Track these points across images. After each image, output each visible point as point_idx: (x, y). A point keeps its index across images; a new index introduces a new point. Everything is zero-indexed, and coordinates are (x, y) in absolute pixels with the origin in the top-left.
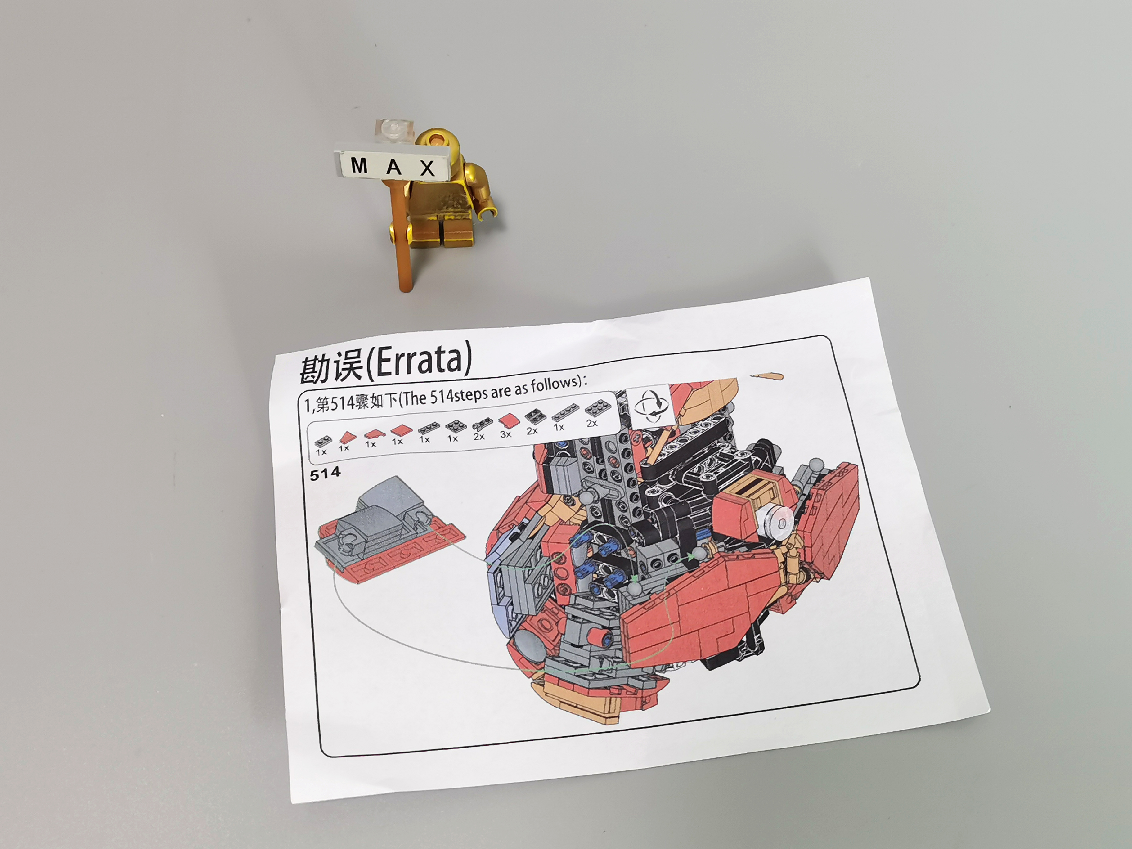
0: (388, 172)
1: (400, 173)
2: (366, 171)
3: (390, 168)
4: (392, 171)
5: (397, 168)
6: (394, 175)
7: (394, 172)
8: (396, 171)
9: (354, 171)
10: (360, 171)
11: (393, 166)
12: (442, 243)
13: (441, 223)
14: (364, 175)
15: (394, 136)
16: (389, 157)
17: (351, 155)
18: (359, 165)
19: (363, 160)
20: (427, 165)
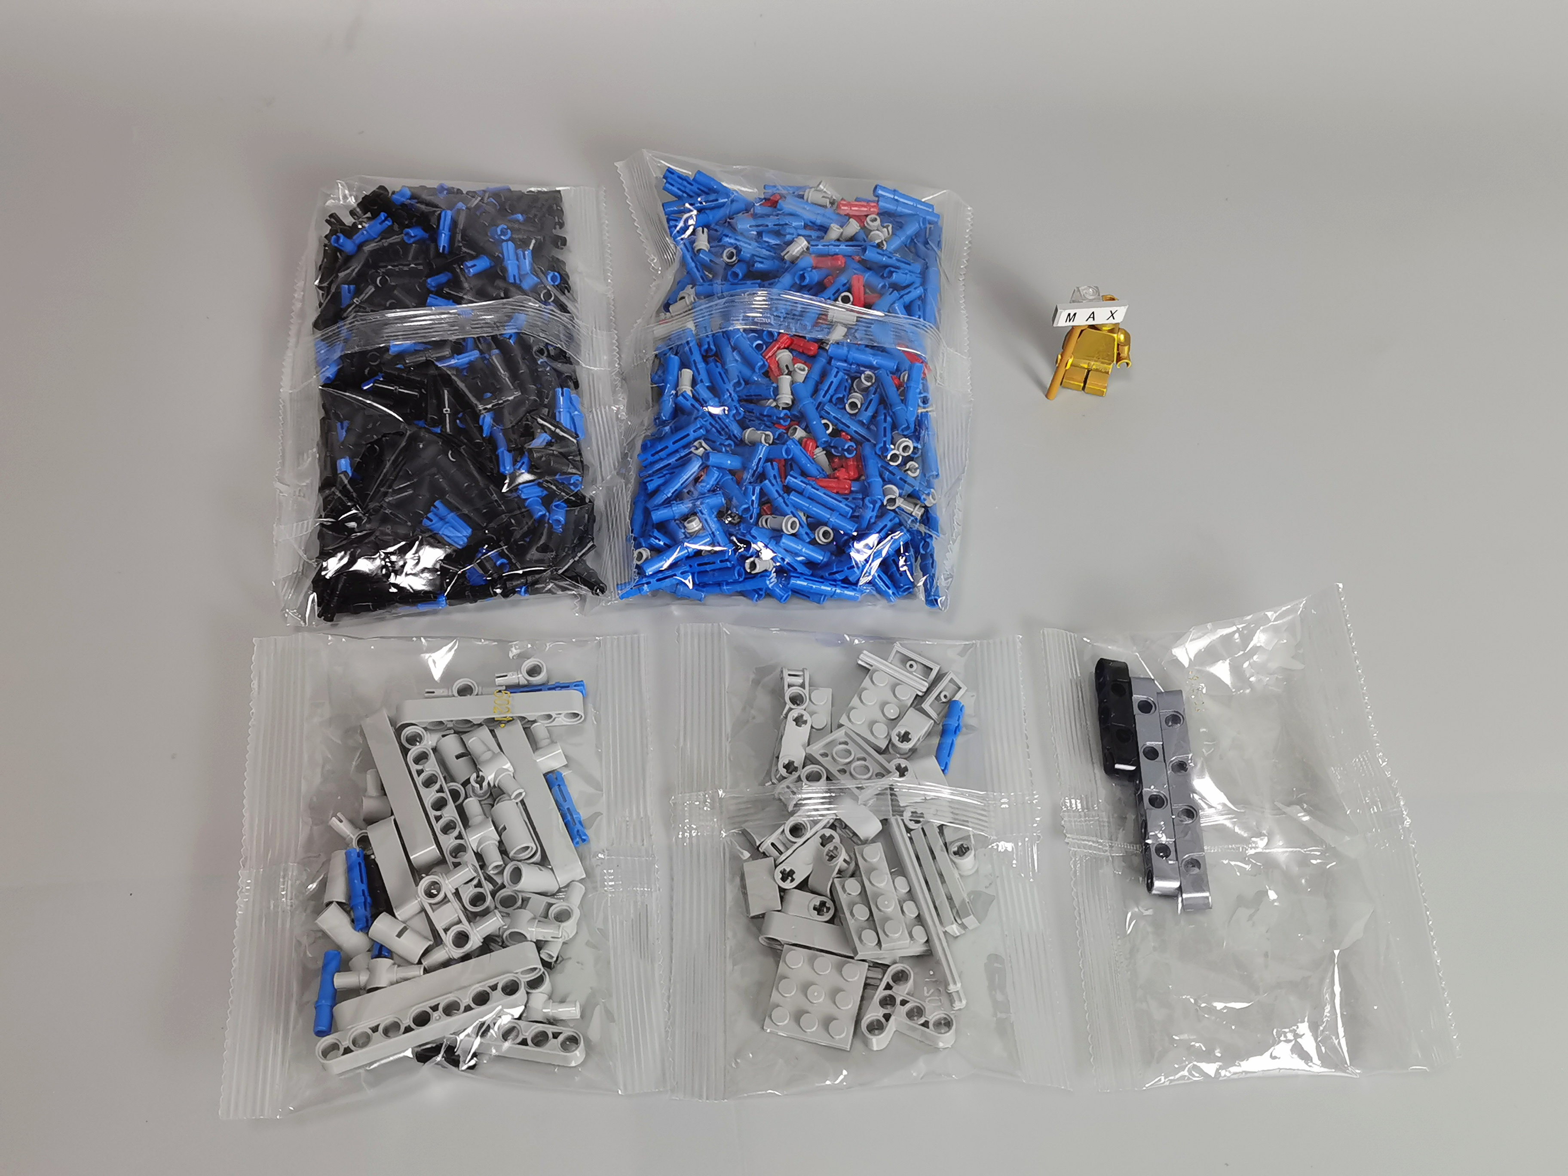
1: (1095, 320)
2: (1073, 321)
3: (1090, 317)
4: (1089, 319)
8: (1092, 319)
9: (1066, 322)
10: (1070, 320)
12: (1084, 388)
13: (1089, 372)
14: (1071, 324)
15: (1091, 298)
16: (1091, 311)
17: (1068, 312)
18: (1072, 317)
19: (1075, 314)
20: (1113, 313)
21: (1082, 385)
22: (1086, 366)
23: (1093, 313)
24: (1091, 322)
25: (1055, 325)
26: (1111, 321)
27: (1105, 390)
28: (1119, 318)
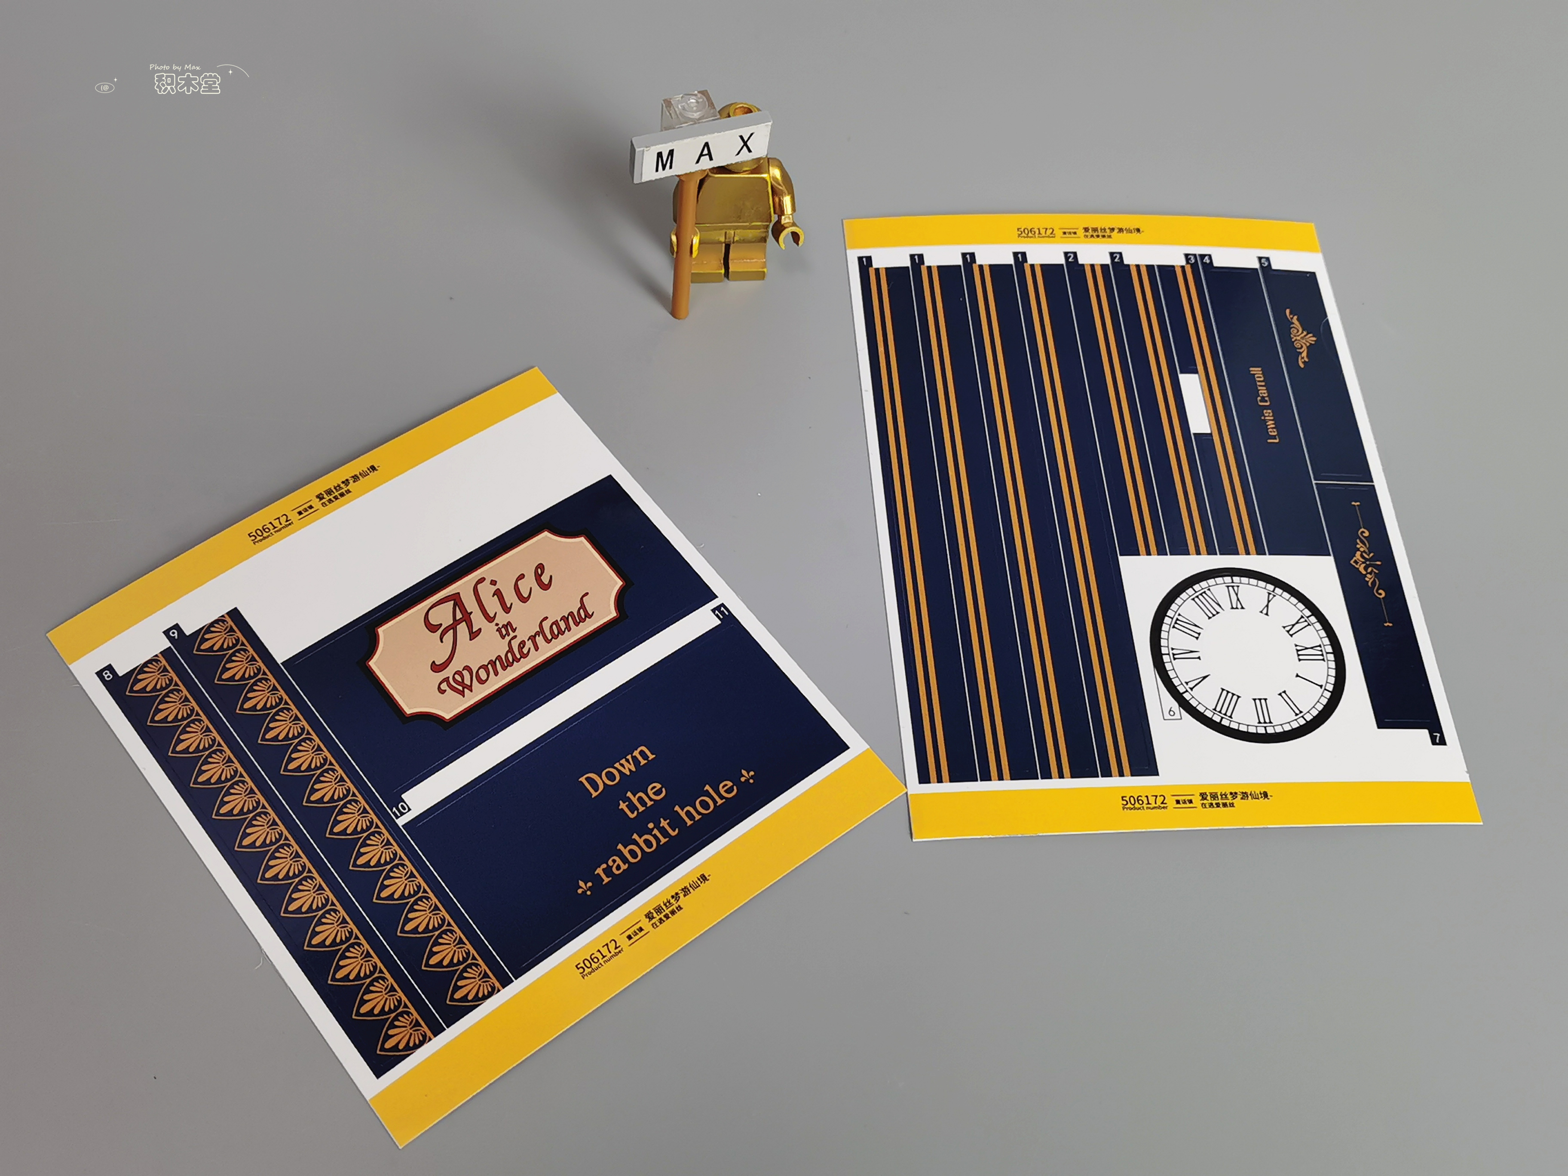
0: (698, 162)
1: (712, 159)
2: (671, 167)
3: (701, 155)
4: (702, 158)
5: (709, 153)
6: (704, 165)
7: (705, 158)
8: (707, 157)
9: (657, 170)
10: (664, 169)
11: (706, 152)
12: (727, 274)
13: (728, 247)
14: (668, 172)
15: (696, 115)
16: (703, 140)
17: (655, 150)
18: (664, 160)
19: (671, 153)
20: (746, 140)
21: (723, 271)
22: (722, 239)
23: (707, 145)
24: (706, 164)
25: (636, 181)
26: (745, 156)
27: (765, 270)
28: (760, 148)
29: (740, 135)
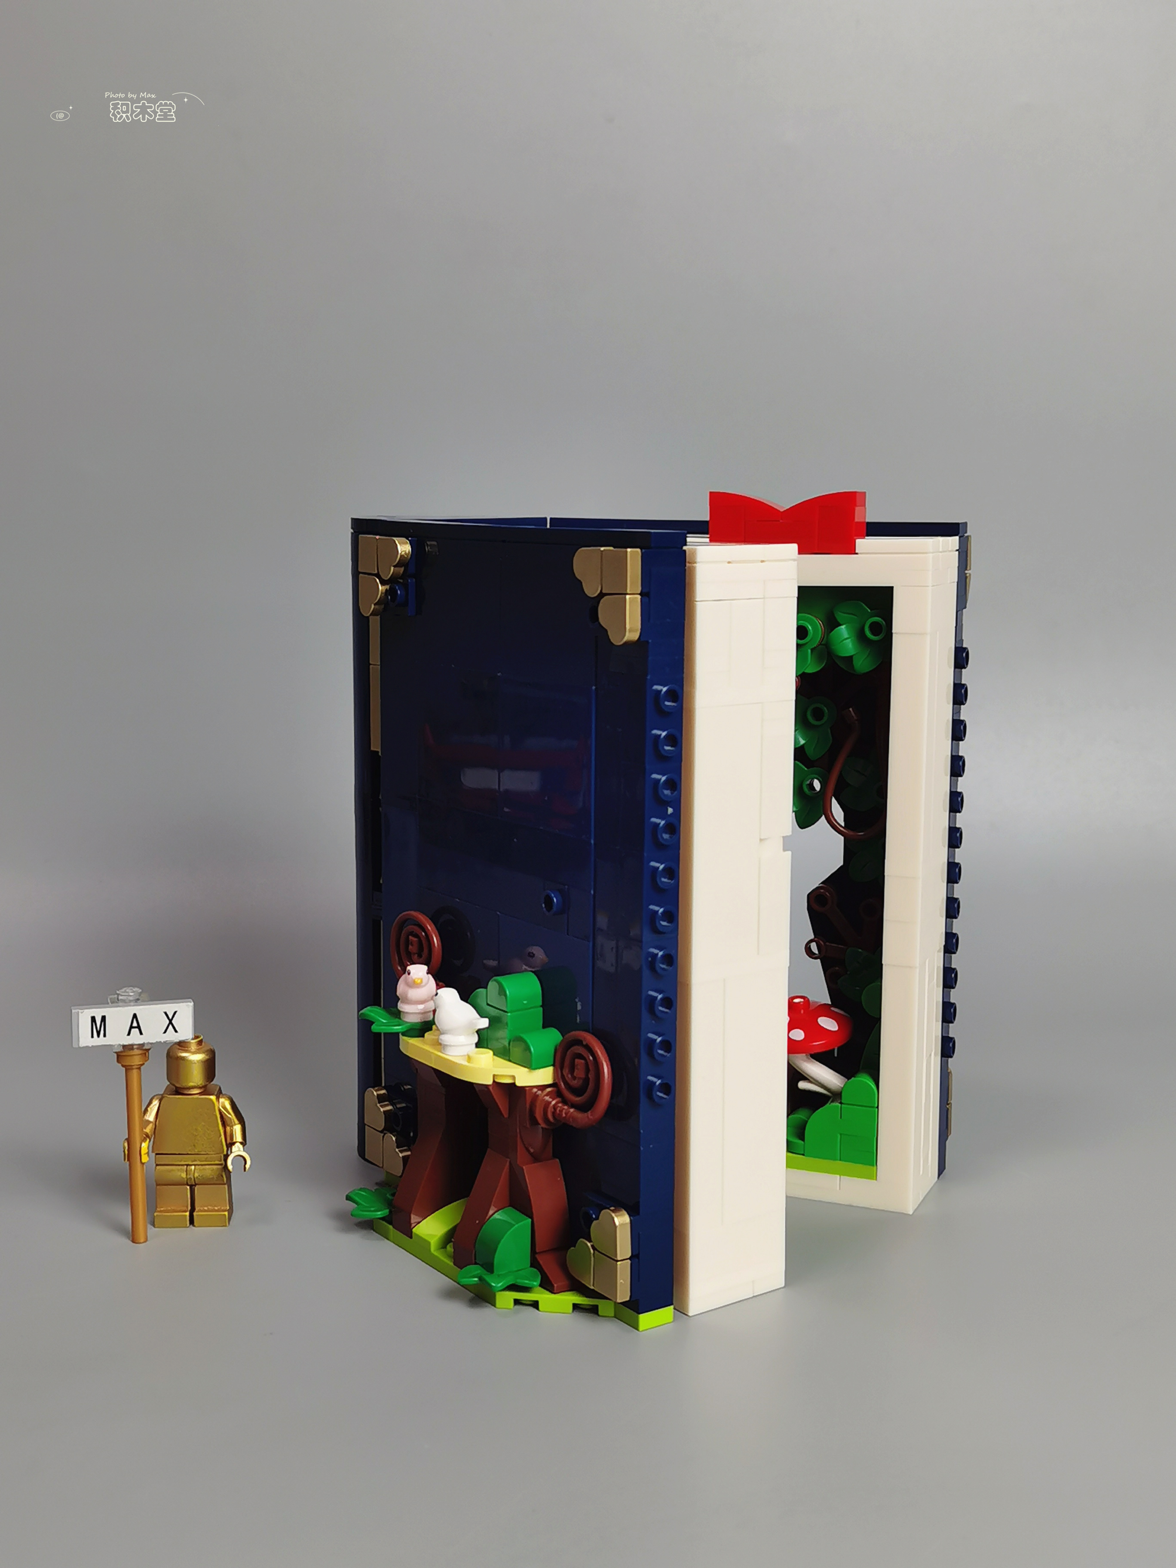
0: (129, 1034)
1: (141, 1033)
2: (105, 1036)
3: (131, 1027)
4: (133, 1030)
5: (139, 1027)
6: (135, 1038)
7: (135, 1031)
8: (137, 1030)
10: (98, 1036)
11: (135, 1024)
14: (102, 1041)
16: (130, 1011)
17: (89, 1014)
18: (99, 1027)
19: (104, 1019)
20: (170, 1017)
23: (135, 1016)
24: (138, 1037)
25: (75, 1044)
26: (172, 1035)
29: (165, 1011)
